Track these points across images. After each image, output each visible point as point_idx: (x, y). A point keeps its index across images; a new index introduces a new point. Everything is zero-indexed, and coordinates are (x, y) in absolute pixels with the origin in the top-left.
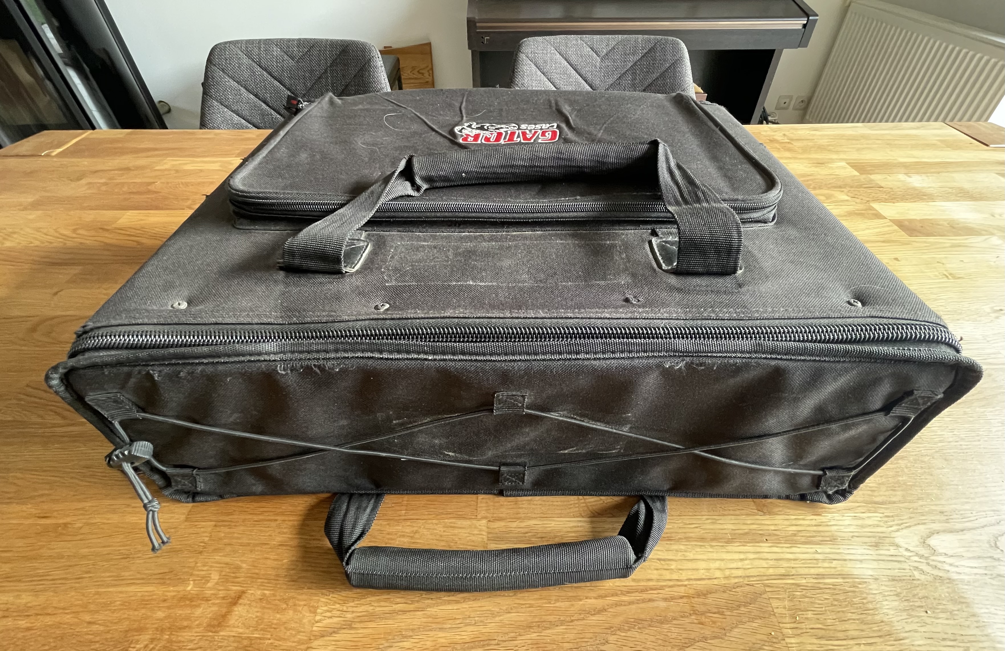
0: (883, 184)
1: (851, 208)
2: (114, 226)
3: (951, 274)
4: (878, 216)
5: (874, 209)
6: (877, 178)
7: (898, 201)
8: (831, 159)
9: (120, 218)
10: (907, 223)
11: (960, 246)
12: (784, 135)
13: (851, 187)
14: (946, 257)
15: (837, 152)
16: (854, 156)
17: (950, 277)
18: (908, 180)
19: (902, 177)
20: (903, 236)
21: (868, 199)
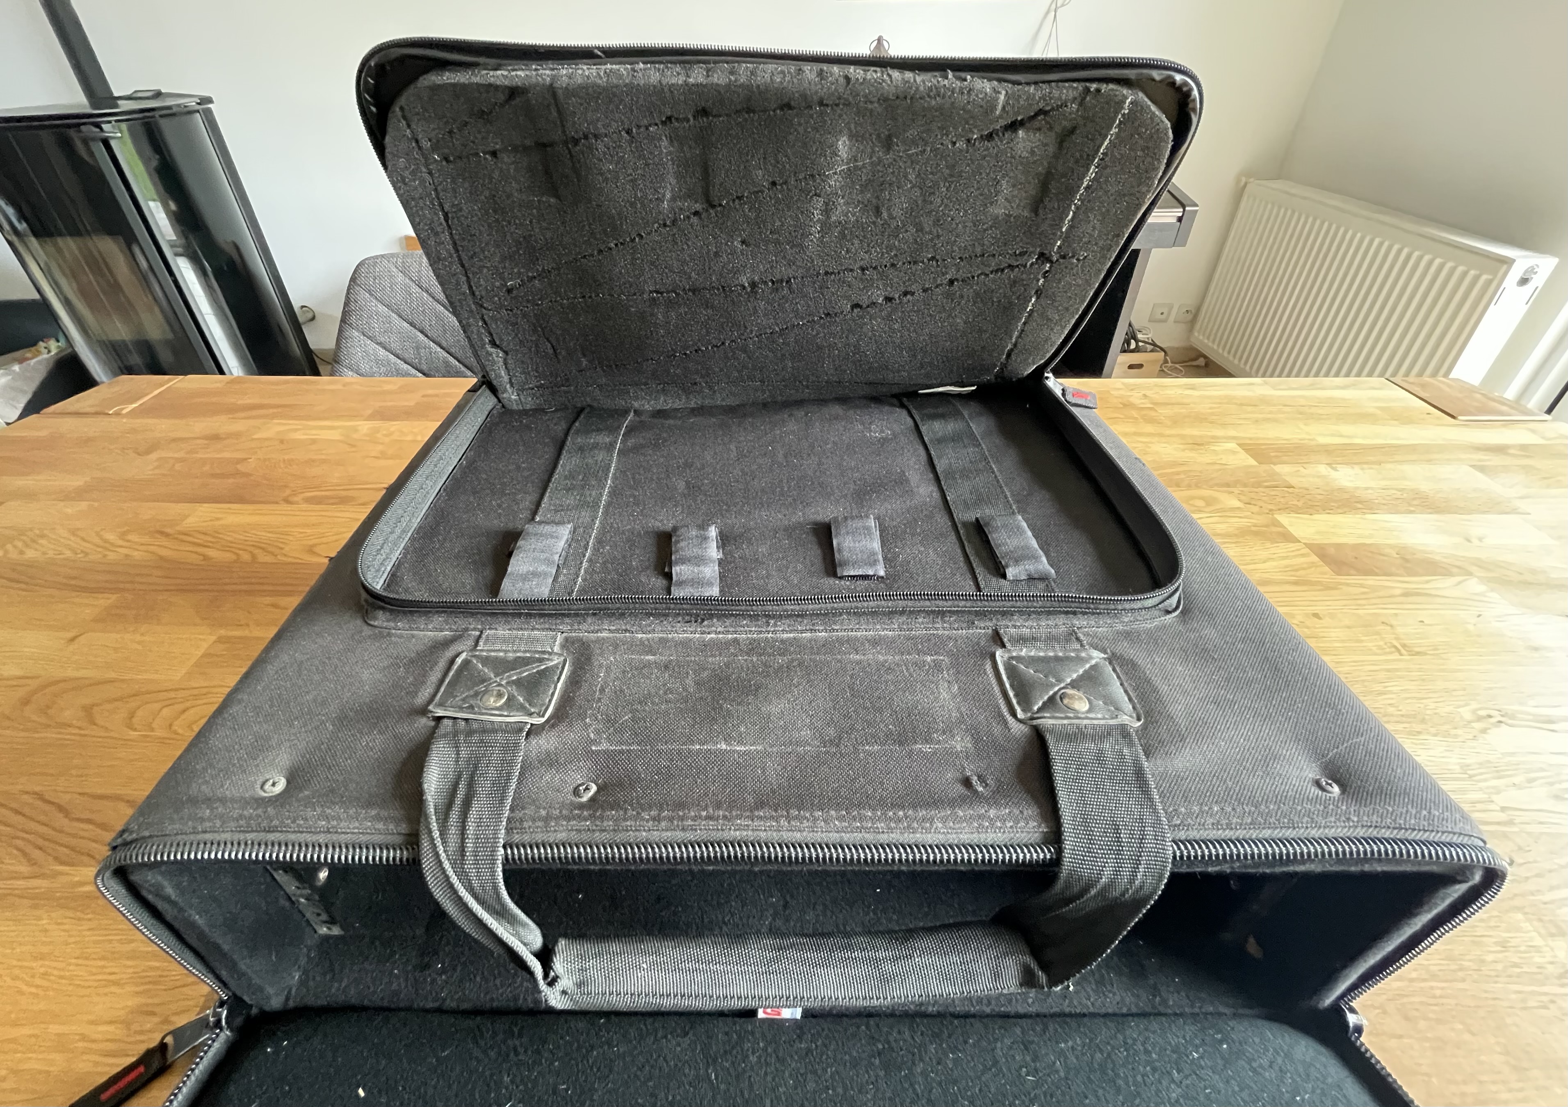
0: (1293, 481)
1: (1245, 522)
2: (178, 528)
3: (1404, 646)
4: (1287, 537)
5: (1281, 525)
6: (1284, 470)
7: (1318, 512)
8: (1213, 437)
9: (188, 516)
10: (1332, 551)
11: (1418, 594)
12: (1145, 396)
13: (1245, 485)
14: (1396, 614)
15: (1224, 425)
16: (1251, 432)
17: (1403, 651)
18: (1334, 474)
19: (1323, 469)
20: (1325, 574)
21: (1270, 507)
